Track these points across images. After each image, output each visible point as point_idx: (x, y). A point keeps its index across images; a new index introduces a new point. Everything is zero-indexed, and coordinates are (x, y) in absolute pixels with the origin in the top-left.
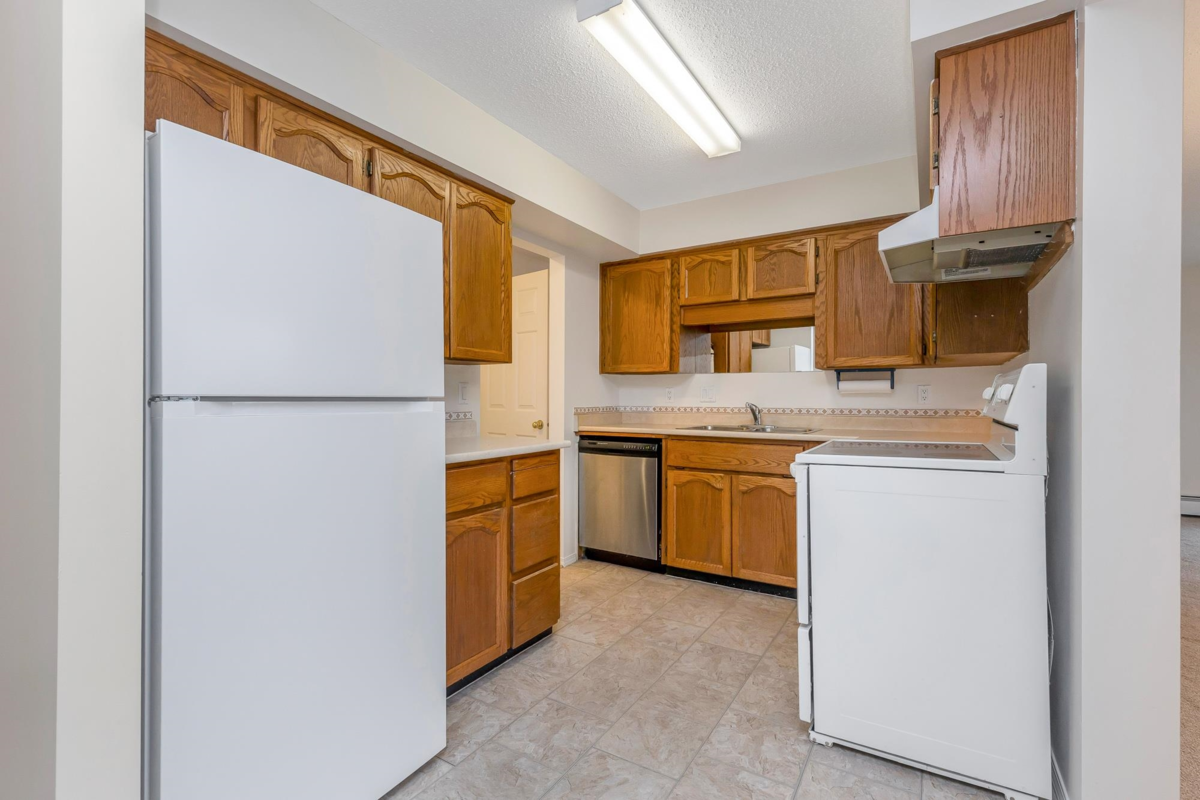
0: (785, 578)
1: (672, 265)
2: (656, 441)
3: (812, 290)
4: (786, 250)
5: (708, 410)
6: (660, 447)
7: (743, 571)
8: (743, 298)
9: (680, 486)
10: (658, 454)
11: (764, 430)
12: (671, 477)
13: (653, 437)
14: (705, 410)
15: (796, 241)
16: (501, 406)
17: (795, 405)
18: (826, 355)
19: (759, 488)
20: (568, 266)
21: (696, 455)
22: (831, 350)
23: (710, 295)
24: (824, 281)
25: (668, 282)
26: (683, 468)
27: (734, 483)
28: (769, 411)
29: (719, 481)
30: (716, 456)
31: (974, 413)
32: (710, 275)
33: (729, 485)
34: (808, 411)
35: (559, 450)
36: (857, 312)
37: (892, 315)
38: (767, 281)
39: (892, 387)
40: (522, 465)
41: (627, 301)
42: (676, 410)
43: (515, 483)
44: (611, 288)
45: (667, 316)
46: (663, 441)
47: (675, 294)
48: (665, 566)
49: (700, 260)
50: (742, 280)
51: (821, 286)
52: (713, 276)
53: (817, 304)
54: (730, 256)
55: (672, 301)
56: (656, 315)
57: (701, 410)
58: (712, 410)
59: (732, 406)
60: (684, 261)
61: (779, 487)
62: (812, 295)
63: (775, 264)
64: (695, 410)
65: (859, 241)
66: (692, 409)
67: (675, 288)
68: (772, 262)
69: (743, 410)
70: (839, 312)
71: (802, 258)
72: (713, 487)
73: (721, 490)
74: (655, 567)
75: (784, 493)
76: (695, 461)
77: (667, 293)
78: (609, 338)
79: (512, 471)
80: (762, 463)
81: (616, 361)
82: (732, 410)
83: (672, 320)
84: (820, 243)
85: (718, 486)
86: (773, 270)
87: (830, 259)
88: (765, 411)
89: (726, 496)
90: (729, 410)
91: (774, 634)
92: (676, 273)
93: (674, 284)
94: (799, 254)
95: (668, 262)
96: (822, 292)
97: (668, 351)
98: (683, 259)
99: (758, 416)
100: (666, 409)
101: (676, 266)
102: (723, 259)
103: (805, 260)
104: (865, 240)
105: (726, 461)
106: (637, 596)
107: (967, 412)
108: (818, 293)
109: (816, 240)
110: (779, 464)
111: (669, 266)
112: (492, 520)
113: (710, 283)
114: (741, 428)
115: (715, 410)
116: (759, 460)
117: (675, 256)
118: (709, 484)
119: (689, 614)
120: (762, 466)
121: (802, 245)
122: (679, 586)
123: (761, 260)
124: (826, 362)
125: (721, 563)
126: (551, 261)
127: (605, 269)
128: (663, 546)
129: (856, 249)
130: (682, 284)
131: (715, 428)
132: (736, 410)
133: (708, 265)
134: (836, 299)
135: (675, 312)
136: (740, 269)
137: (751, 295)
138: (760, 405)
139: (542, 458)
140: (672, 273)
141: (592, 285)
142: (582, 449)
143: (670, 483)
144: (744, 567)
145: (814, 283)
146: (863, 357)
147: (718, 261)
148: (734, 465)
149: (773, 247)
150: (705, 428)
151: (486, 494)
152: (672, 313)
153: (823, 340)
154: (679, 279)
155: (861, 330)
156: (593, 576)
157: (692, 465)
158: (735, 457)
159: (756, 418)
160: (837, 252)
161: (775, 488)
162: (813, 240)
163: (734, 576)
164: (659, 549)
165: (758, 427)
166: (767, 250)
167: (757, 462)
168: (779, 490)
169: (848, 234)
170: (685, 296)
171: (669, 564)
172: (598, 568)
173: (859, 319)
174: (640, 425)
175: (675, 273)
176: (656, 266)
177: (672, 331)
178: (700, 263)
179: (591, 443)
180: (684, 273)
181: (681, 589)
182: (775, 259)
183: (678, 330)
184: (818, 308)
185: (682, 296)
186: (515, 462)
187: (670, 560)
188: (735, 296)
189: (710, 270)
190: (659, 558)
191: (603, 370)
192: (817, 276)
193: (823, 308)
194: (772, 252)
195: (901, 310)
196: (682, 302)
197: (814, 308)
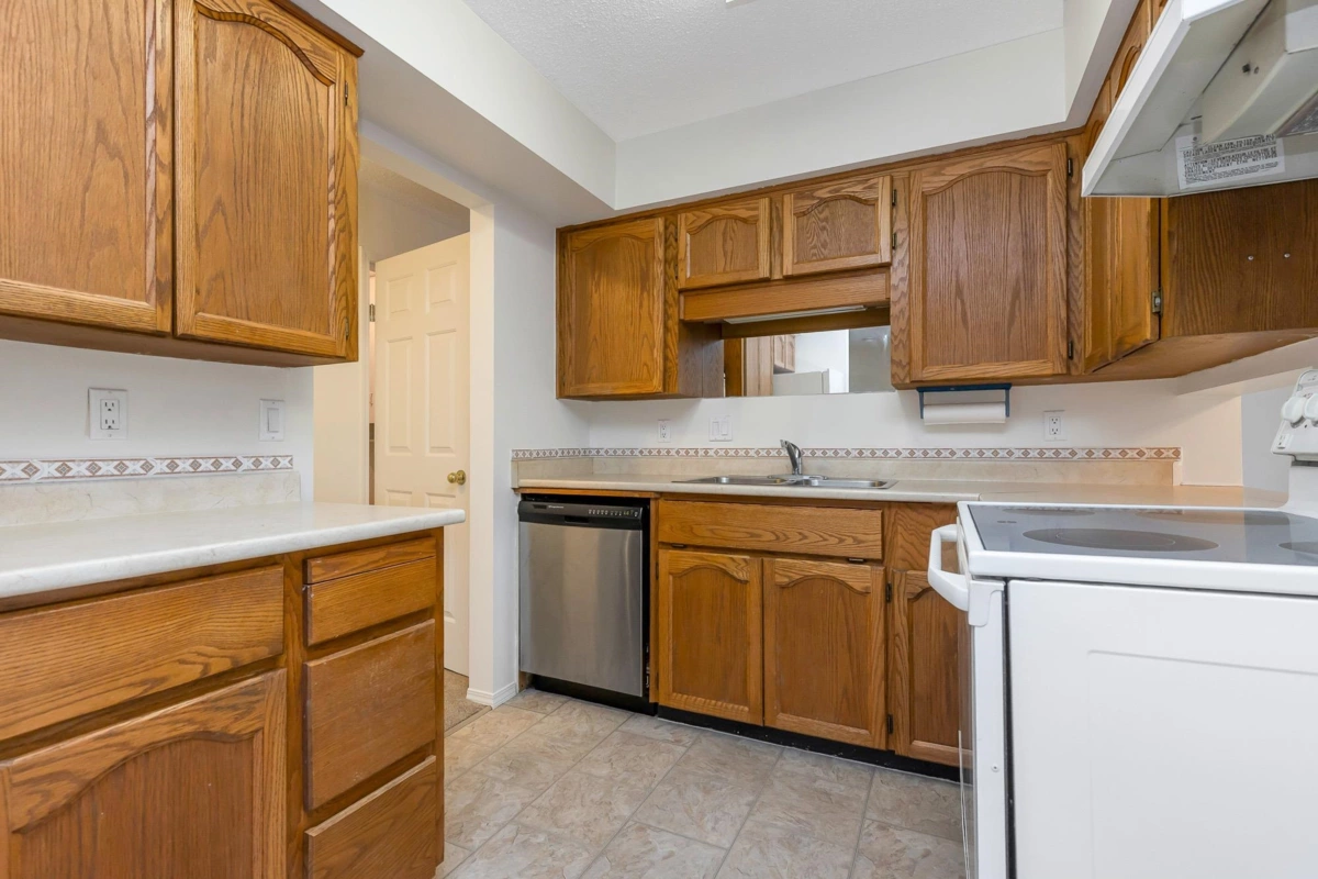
0: (852, 730)
1: (666, 228)
2: (641, 502)
3: (886, 259)
4: (844, 198)
5: (722, 453)
6: (646, 514)
7: (781, 716)
8: (777, 276)
9: (679, 576)
10: (644, 524)
11: (807, 483)
12: (665, 560)
13: (637, 495)
14: (716, 453)
15: (860, 182)
16: (404, 448)
17: (852, 444)
18: (909, 363)
19: (807, 580)
20: (500, 220)
21: (705, 526)
22: (917, 355)
23: (725, 272)
24: (906, 245)
25: (660, 253)
26: (684, 547)
27: (767, 572)
28: (813, 453)
29: (741, 567)
30: (738, 527)
31: (1134, 454)
32: (725, 241)
33: (758, 574)
34: (873, 452)
35: (441, 529)
36: (959, 292)
37: (1016, 296)
38: (815, 247)
39: (1008, 414)
40: (336, 567)
41: (598, 285)
42: (673, 452)
43: (315, 610)
44: (573, 265)
45: (659, 307)
46: (652, 503)
47: (671, 271)
48: (656, 704)
49: (709, 216)
50: (776, 247)
51: (900, 254)
52: (729, 242)
53: (894, 280)
54: (756, 209)
55: (666, 283)
56: (641, 306)
57: (711, 453)
58: (726, 452)
59: (757, 447)
60: (684, 221)
61: (841, 577)
62: (885, 267)
63: (826, 219)
64: (701, 453)
65: (961, 179)
66: (697, 452)
67: (672, 262)
68: (822, 216)
69: (774, 453)
70: (929, 294)
71: (870, 208)
72: (732, 577)
73: (746, 582)
74: (639, 706)
75: (850, 588)
76: (704, 535)
77: (658, 269)
78: (570, 344)
79: (305, 582)
80: (813, 537)
81: (581, 379)
82: (757, 452)
83: (665, 312)
84: (899, 185)
85: (741, 575)
86: (824, 228)
87: (916, 207)
88: (808, 453)
89: (754, 593)
90: (752, 453)
91: (847, 858)
92: (672, 239)
93: (670, 255)
94: (865, 202)
95: (660, 223)
96: (901, 263)
97: (660, 361)
98: (683, 215)
99: (799, 461)
100: (659, 452)
101: (672, 228)
102: (743, 213)
103: (875, 212)
104: (971, 175)
105: (752, 535)
106: (605, 771)
107: (1124, 452)
108: (895, 264)
109: (892, 181)
110: (841, 541)
111: (662, 229)
112: (234, 708)
113: (725, 255)
114: (771, 481)
115: (732, 453)
116: (806, 533)
117: (671, 213)
118: (725, 573)
119: (695, 809)
120: (813, 543)
121: (870, 187)
122: (678, 742)
123: (804, 214)
124: (909, 373)
125: (745, 701)
126: (473, 214)
127: (565, 236)
128: (651, 669)
129: (958, 191)
130: (681, 256)
131: (732, 481)
132: (763, 453)
133: (721, 225)
134: (925, 271)
135: (671, 300)
136: (771, 229)
137: (789, 270)
138: (803, 443)
139: (393, 549)
140: (666, 241)
141: (544, 262)
142: (524, 516)
143: (663, 569)
144: (784, 711)
145: (889, 248)
146: (968, 364)
147: (736, 218)
148: (766, 540)
149: (823, 193)
150: (717, 480)
151: (210, 650)
152: (666, 302)
153: (904, 337)
154: (677, 248)
155: (965, 321)
156: (538, 727)
157: (698, 542)
158: (766, 528)
159: (795, 464)
160: (925, 197)
161: (834, 580)
162: (888, 179)
163: (768, 724)
164: (645, 674)
165: (798, 478)
166: (813, 198)
167: (805, 537)
168: (842, 583)
169: (943, 168)
170: (686, 274)
171: (661, 703)
172: (549, 708)
173: (963, 302)
174: (619, 477)
175: (670, 239)
176: (641, 228)
177: (666, 329)
178: (709, 222)
179: (538, 507)
180: (685, 238)
181: (681, 750)
182: (826, 213)
183: (676, 328)
184: (896, 287)
185: (681, 275)
186: (313, 563)
187: (664, 696)
188: (764, 272)
189: (724, 234)
190: (646, 691)
191: (563, 393)
192: (894, 237)
193: (904, 287)
194: (824, 202)
195: (1031, 286)
196: (682, 284)
197: (888, 287)
